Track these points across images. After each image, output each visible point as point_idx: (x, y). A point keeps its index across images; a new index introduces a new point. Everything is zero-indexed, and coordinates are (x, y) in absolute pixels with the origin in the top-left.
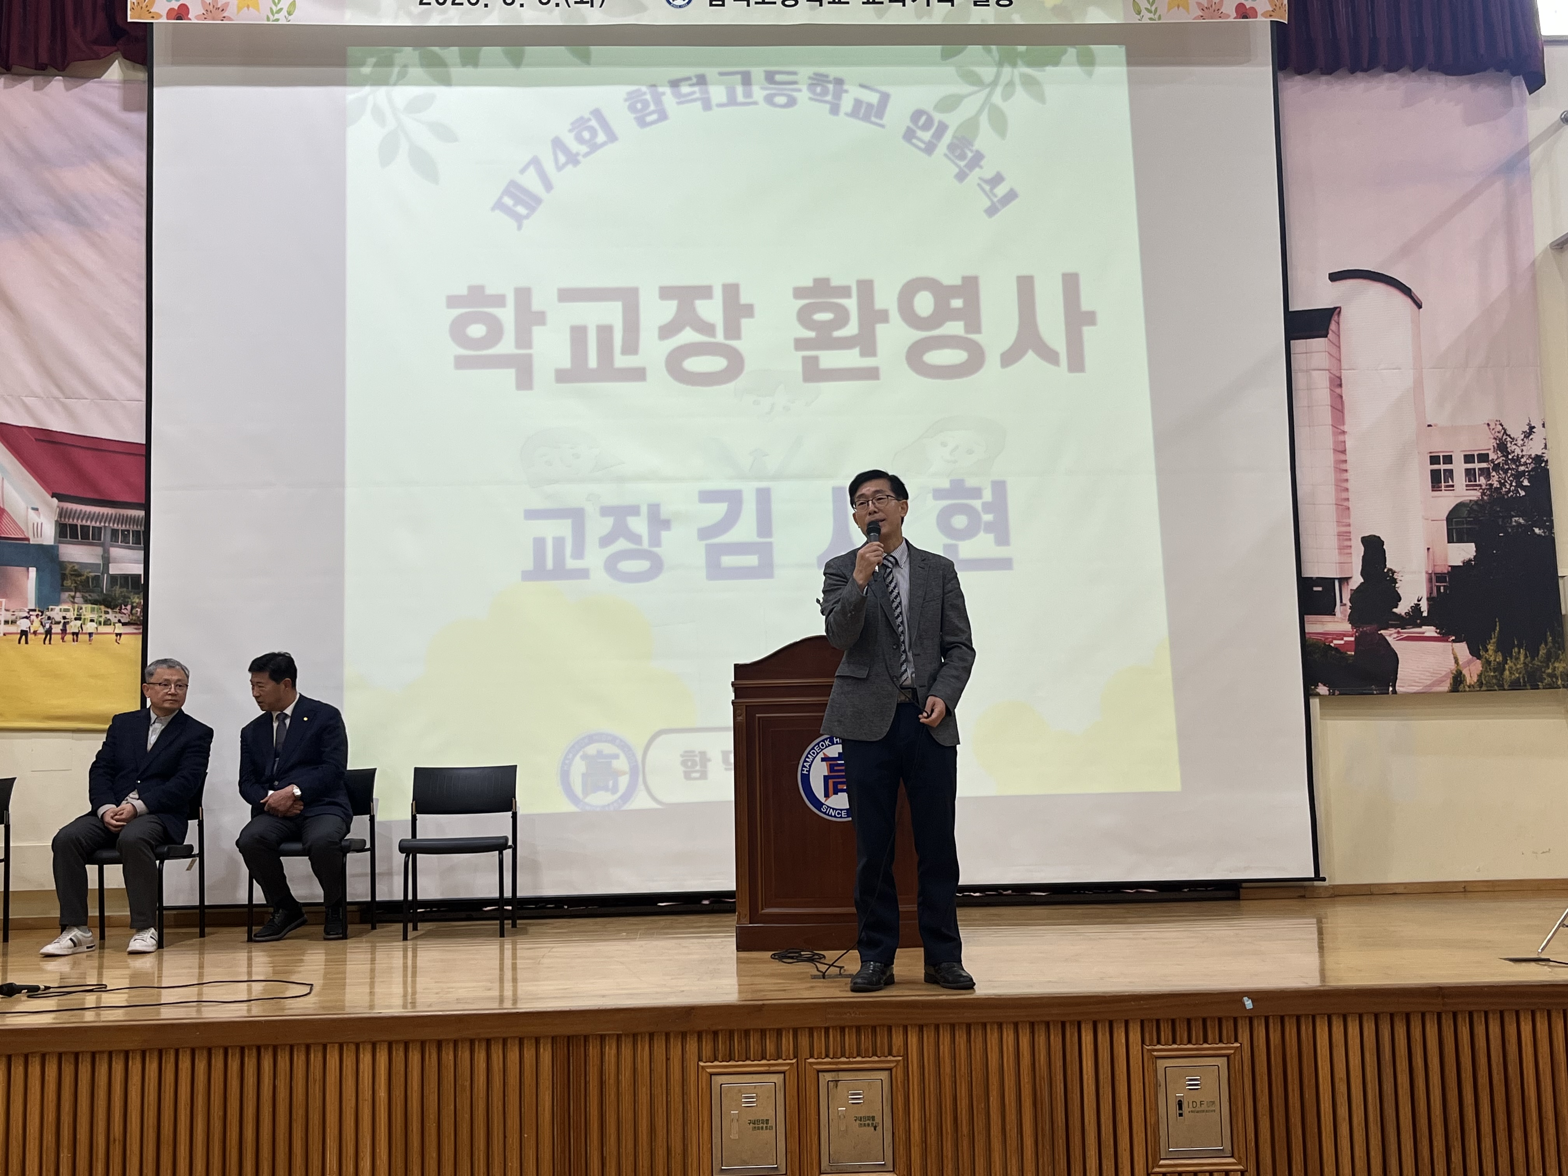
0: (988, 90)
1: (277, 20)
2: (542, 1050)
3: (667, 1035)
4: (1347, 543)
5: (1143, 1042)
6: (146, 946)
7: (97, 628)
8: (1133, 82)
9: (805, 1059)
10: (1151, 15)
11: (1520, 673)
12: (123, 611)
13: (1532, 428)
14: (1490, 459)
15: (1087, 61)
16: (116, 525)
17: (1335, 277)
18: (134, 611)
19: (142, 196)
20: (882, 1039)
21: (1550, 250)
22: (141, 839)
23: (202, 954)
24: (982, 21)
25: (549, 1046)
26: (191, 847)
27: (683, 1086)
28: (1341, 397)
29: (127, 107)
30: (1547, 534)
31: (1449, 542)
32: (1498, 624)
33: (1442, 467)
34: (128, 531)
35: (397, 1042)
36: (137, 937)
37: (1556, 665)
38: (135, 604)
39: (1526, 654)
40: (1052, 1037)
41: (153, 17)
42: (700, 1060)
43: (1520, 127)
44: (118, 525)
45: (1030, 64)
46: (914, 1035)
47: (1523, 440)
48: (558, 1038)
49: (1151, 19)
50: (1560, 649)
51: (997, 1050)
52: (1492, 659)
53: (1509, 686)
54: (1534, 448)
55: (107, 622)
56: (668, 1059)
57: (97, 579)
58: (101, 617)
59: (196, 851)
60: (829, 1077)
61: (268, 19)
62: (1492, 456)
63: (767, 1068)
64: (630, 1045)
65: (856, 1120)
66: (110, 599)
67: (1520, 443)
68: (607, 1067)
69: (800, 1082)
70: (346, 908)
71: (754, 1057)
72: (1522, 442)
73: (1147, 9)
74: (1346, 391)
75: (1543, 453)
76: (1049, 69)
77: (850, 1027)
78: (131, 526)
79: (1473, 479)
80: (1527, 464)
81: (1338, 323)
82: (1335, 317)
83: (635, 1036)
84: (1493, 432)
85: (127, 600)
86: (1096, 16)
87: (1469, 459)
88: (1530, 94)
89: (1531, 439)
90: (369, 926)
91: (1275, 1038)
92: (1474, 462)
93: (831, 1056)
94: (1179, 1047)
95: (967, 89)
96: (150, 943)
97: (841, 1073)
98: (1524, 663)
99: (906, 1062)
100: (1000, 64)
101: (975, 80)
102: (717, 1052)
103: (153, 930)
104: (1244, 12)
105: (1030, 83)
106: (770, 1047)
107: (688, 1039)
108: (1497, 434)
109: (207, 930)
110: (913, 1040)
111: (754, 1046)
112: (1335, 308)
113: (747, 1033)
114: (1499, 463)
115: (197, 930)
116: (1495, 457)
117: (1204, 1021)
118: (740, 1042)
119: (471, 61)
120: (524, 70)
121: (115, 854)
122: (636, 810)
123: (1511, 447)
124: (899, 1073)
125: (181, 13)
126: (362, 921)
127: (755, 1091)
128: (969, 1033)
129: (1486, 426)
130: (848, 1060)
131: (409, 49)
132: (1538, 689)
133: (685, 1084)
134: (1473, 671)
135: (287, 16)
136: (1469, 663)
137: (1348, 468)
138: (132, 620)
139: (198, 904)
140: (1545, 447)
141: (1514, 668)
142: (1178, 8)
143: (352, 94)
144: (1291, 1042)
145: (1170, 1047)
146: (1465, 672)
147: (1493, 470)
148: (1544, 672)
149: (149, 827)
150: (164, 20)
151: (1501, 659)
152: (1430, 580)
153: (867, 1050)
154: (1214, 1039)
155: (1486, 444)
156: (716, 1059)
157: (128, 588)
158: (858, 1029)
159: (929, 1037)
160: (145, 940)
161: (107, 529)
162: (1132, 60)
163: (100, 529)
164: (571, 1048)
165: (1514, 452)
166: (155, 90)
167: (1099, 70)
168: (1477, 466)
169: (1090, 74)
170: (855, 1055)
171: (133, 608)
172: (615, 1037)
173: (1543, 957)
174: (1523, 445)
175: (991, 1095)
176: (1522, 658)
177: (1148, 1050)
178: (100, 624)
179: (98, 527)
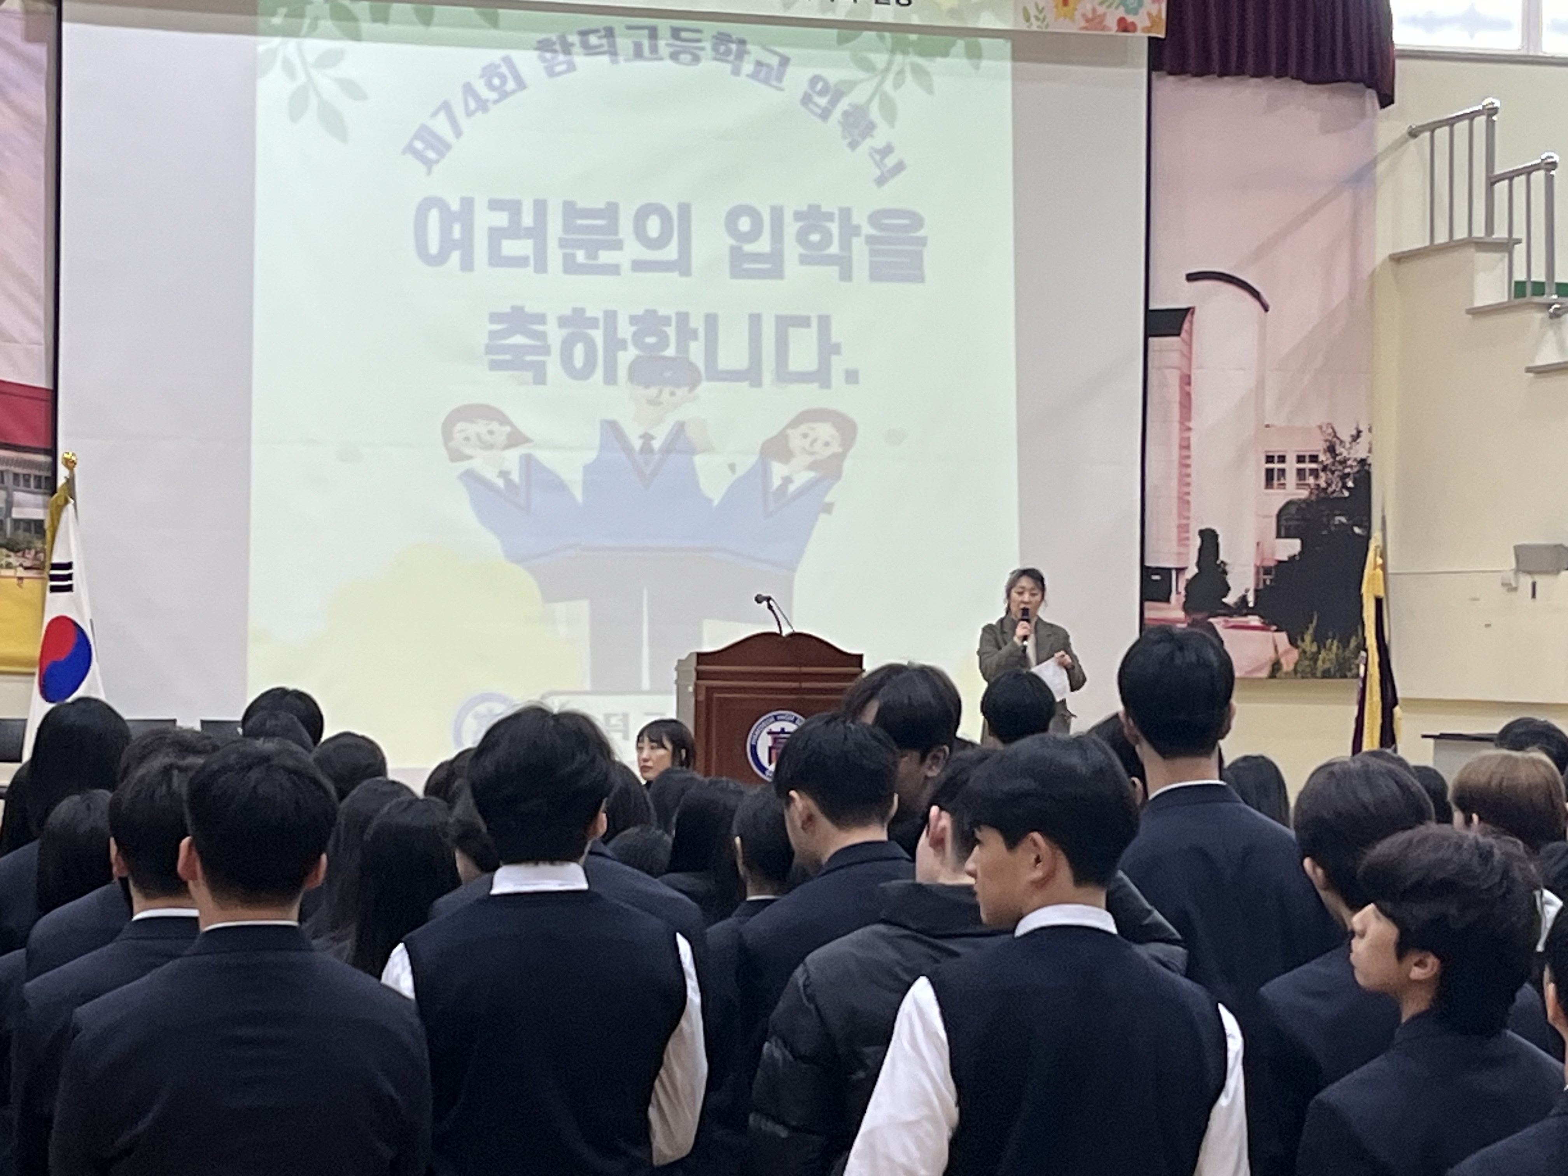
0: (879, 77)
4: (1186, 535)
8: (1016, 77)
10: (1039, 23)
11: (1332, 663)
12: (26, 555)
13: (1359, 432)
14: (1320, 460)
15: (974, 54)
17: (1192, 277)
18: (38, 556)
21: (1388, 260)
24: (883, 18)
28: (1189, 394)
29: (29, 37)
30: (1364, 531)
31: (1277, 538)
32: (1315, 614)
33: (1276, 466)
34: (30, 476)
38: (38, 549)
39: (1338, 645)
43: (1370, 138)
44: (19, 469)
45: (922, 54)
47: (1350, 443)
49: (1039, 27)
52: (1308, 649)
53: (1321, 674)
54: (1360, 452)
58: (3, 560)
62: (1322, 457)
66: (13, 544)
67: (1348, 445)
73: (1035, 17)
74: (1194, 389)
75: (1368, 457)
76: (939, 60)
78: (36, 471)
79: (1303, 478)
80: (1352, 466)
81: (1191, 323)
82: (1188, 317)
84: (1325, 435)
85: (30, 545)
86: (988, 24)
87: (1300, 459)
88: (1381, 109)
89: (1358, 443)
92: (1305, 463)
95: (861, 75)
98: (1336, 654)
100: (893, 52)
101: (868, 66)
104: (1124, 26)
105: (919, 72)
108: (1328, 437)
112: (1190, 308)
114: (1327, 464)
116: (1325, 459)
119: (381, 17)
120: (434, 30)
123: (1339, 449)
129: (1318, 428)
134: (1290, 659)
136: (1286, 652)
137: (1191, 464)
138: (35, 564)
141: (1328, 658)
142: (1065, 18)
143: (264, 44)
146: (1283, 661)
147: (1321, 471)
148: (1353, 663)
151: (1316, 649)
152: (1257, 573)
155: (1317, 445)
157: (32, 533)
161: (9, 473)
162: (1016, 57)
163: (3, 472)
165: (1341, 454)
166: (63, 24)
167: (984, 63)
168: (1307, 466)
169: (977, 68)
171: (36, 553)
174: (1350, 448)
176: (1334, 648)
178: (2, 567)
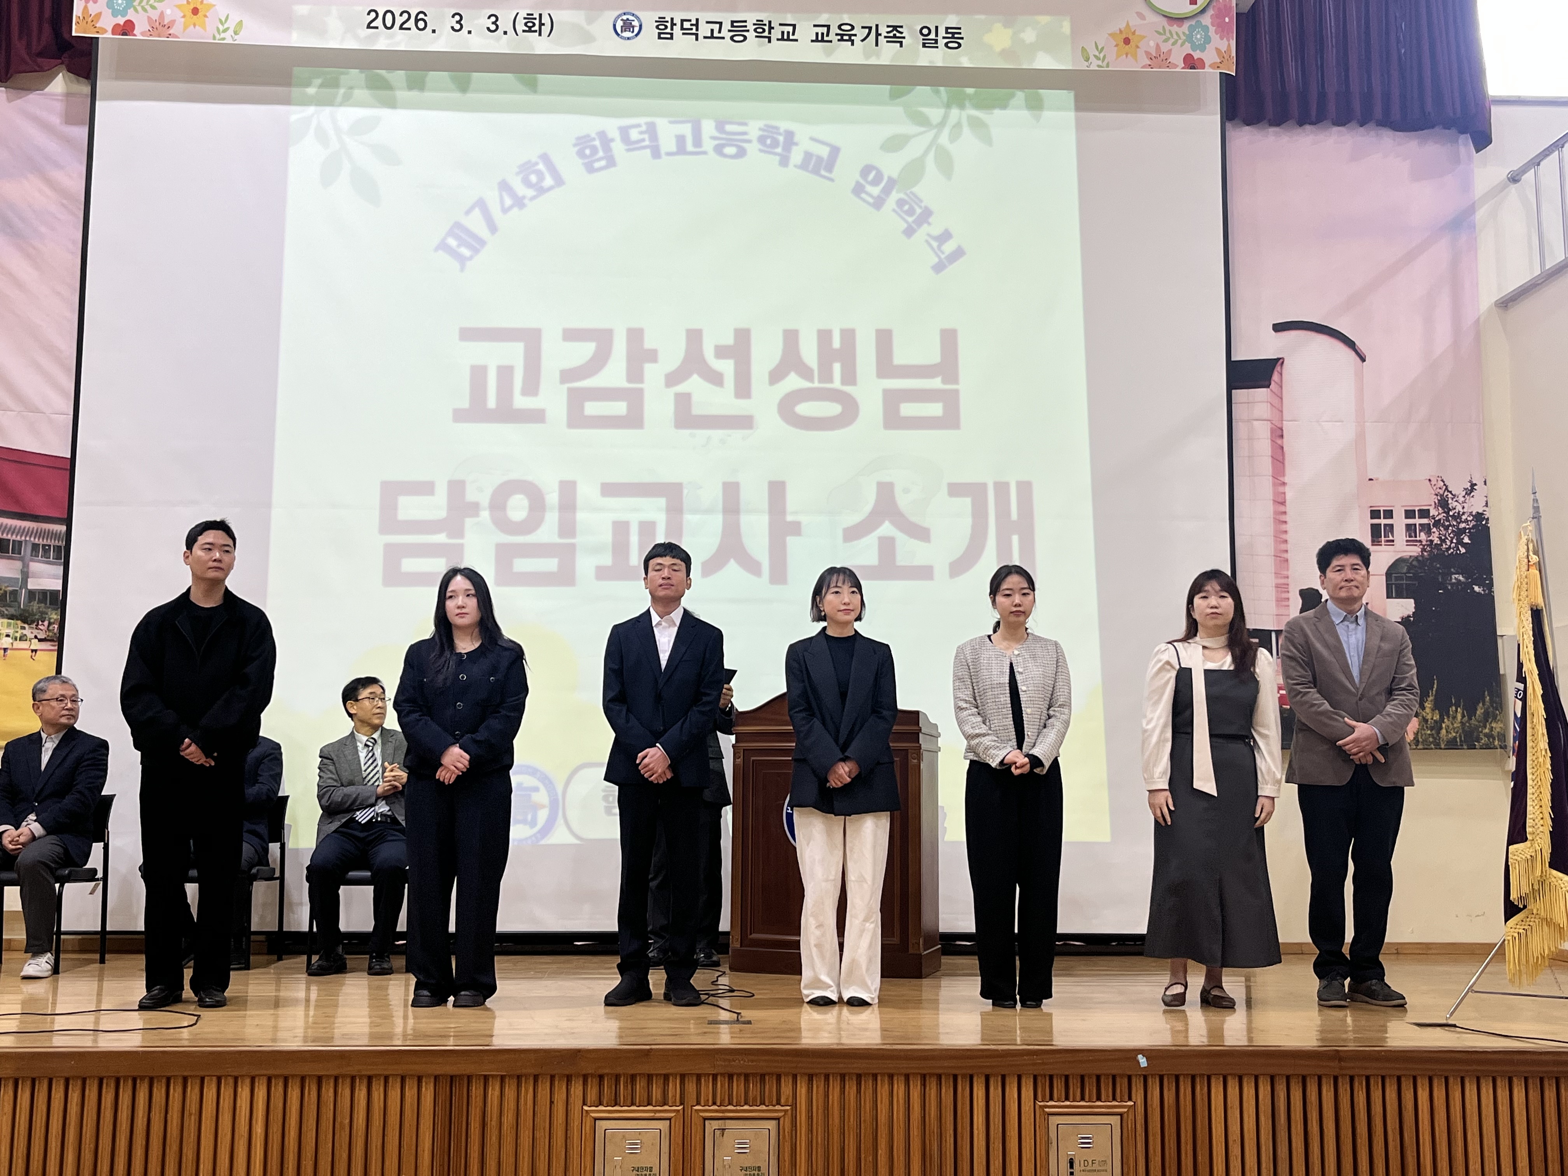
0: (935, 131)
1: (224, 39)
2: (424, 1089)
3: (552, 1078)
4: (1284, 595)
5: (1035, 1098)
6: (40, 971)
7: (12, 644)
8: (1080, 126)
9: (692, 1106)
10: (1100, 63)
11: (1457, 733)
12: (39, 627)
13: (1473, 485)
14: (1431, 515)
15: (1036, 105)
16: (37, 540)
17: (1279, 328)
18: (51, 628)
19: (80, 209)
20: (770, 1086)
21: (1494, 308)
22: (40, 862)
23: (101, 980)
24: (930, 62)
25: (432, 1085)
26: (94, 871)
27: (567, 1130)
28: (1283, 448)
29: (69, 120)
30: (1487, 592)
31: (1388, 598)
32: (1436, 681)
33: (1383, 521)
34: (50, 546)
35: (277, 1076)
36: (31, 961)
37: (1494, 725)
38: (52, 621)
39: (1463, 713)
40: (943, 1090)
41: (98, 32)
42: (584, 1104)
43: (1466, 185)
44: (39, 539)
45: (978, 106)
46: (803, 1084)
47: (1464, 497)
48: (441, 1077)
49: (1099, 66)
50: (1497, 709)
51: (888, 1102)
52: (1429, 717)
53: (1446, 745)
54: (1475, 505)
55: (23, 638)
56: (552, 1102)
57: (14, 593)
58: (17, 632)
59: (100, 875)
60: (716, 1124)
61: (214, 38)
62: (1433, 512)
63: (652, 1114)
64: (514, 1087)
65: (741, 1170)
66: (27, 615)
67: (1461, 499)
68: (489, 1109)
69: (685, 1130)
70: (250, 938)
71: (639, 1103)
72: (1463, 499)
73: (1095, 56)
74: (1287, 442)
75: (1484, 511)
76: (997, 112)
77: (739, 1075)
78: (53, 541)
79: (1413, 534)
80: (1468, 521)
81: (1281, 374)
82: (1278, 368)
83: (519, 1077)
84: (1435, 488)
85: (44, 616)
86: (1044, 62)
87: (1409, 514)
88: (1477, 153)
89: (1473, 497)
90: (276, 957)
91: (1169, 1096)
92: (1415, 518)
93: (719, 1104)
94: (1072, 1103)
95: (915, 129)
96: (45, 969)
97: (727, 1121)
98: (1461, 722)
99: (794, 1112)
100: (948, 106)
101: (922, 120)
102: (602, 1098)
103: (49, 955)
104: (1191, 63)
105: (977, 125)
106: (656, 1092)
107: (573, 1082)
108: (1439, 490)
109: (107, 956)
110: (802, 1090)
111: (640, 1092)
112: (1279, 359)
113: (633, 1077)
114: (1440, 520)
115: (97, 956)
116: (1437, 513)
117: (1098, 1078)
118: (626, 1087)
119: (417, 85)
120: (470, 96)
121: (14, 875)
122: (554, 845)
123: (1452, 503)
124: (787, 1123)
125: (127, 28)
126: (270, 953)
127: (640, 1137)
128: (859, 1084)
129: (1428, 481)
130: (735, 1108)
131: (354, 72)
132: (1475, 748)
133: (568, 1128)
135: (233, 35)
137: (1287, 520)
138: (48, 636)
139: (100, 930)
140: (1487, 505)
141: (1452, 726)
142: (1127, 56)
143: (296, 114)
144: (1185, 1101)
145: (1062, 1104)
147: (1434, 526)
148: (1482, 732)
149: (51, 847)
150: (109, 35)
151: (1438, 717)
153: (755, 1099)
154: (1108, 1096)
155: (1427, 499)
156: (601, 1104)
157: (46, 604)
158: (747, 1076)
159: (818, 1086)
160: (41, 965)
161: (28, 543)
162: (1081, 106)
163: (20, 542)
164: (454, 1088)
165: (1455, 509)
166: (97, 103)
167: (1047, 114)
168: (1418, 521)
169: (1038, 119)
170: (742, 1104)
171: (50, 624)
172: (499, 1079)
173: (1450, 1022)
174: (1464, 502)
175: (879, 1147)
176: (1459, 716)
177: (1040, 1106)
178: (16, 639)
179: (19, 541)
